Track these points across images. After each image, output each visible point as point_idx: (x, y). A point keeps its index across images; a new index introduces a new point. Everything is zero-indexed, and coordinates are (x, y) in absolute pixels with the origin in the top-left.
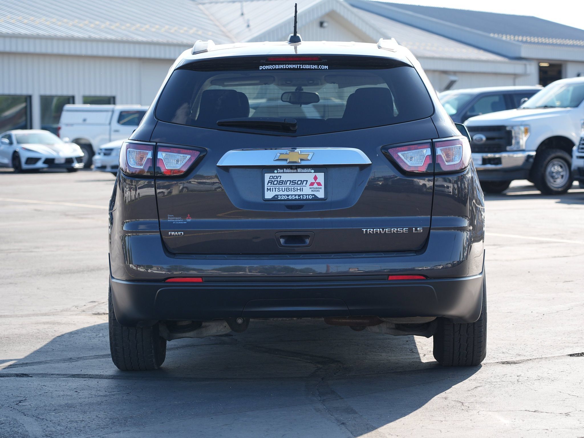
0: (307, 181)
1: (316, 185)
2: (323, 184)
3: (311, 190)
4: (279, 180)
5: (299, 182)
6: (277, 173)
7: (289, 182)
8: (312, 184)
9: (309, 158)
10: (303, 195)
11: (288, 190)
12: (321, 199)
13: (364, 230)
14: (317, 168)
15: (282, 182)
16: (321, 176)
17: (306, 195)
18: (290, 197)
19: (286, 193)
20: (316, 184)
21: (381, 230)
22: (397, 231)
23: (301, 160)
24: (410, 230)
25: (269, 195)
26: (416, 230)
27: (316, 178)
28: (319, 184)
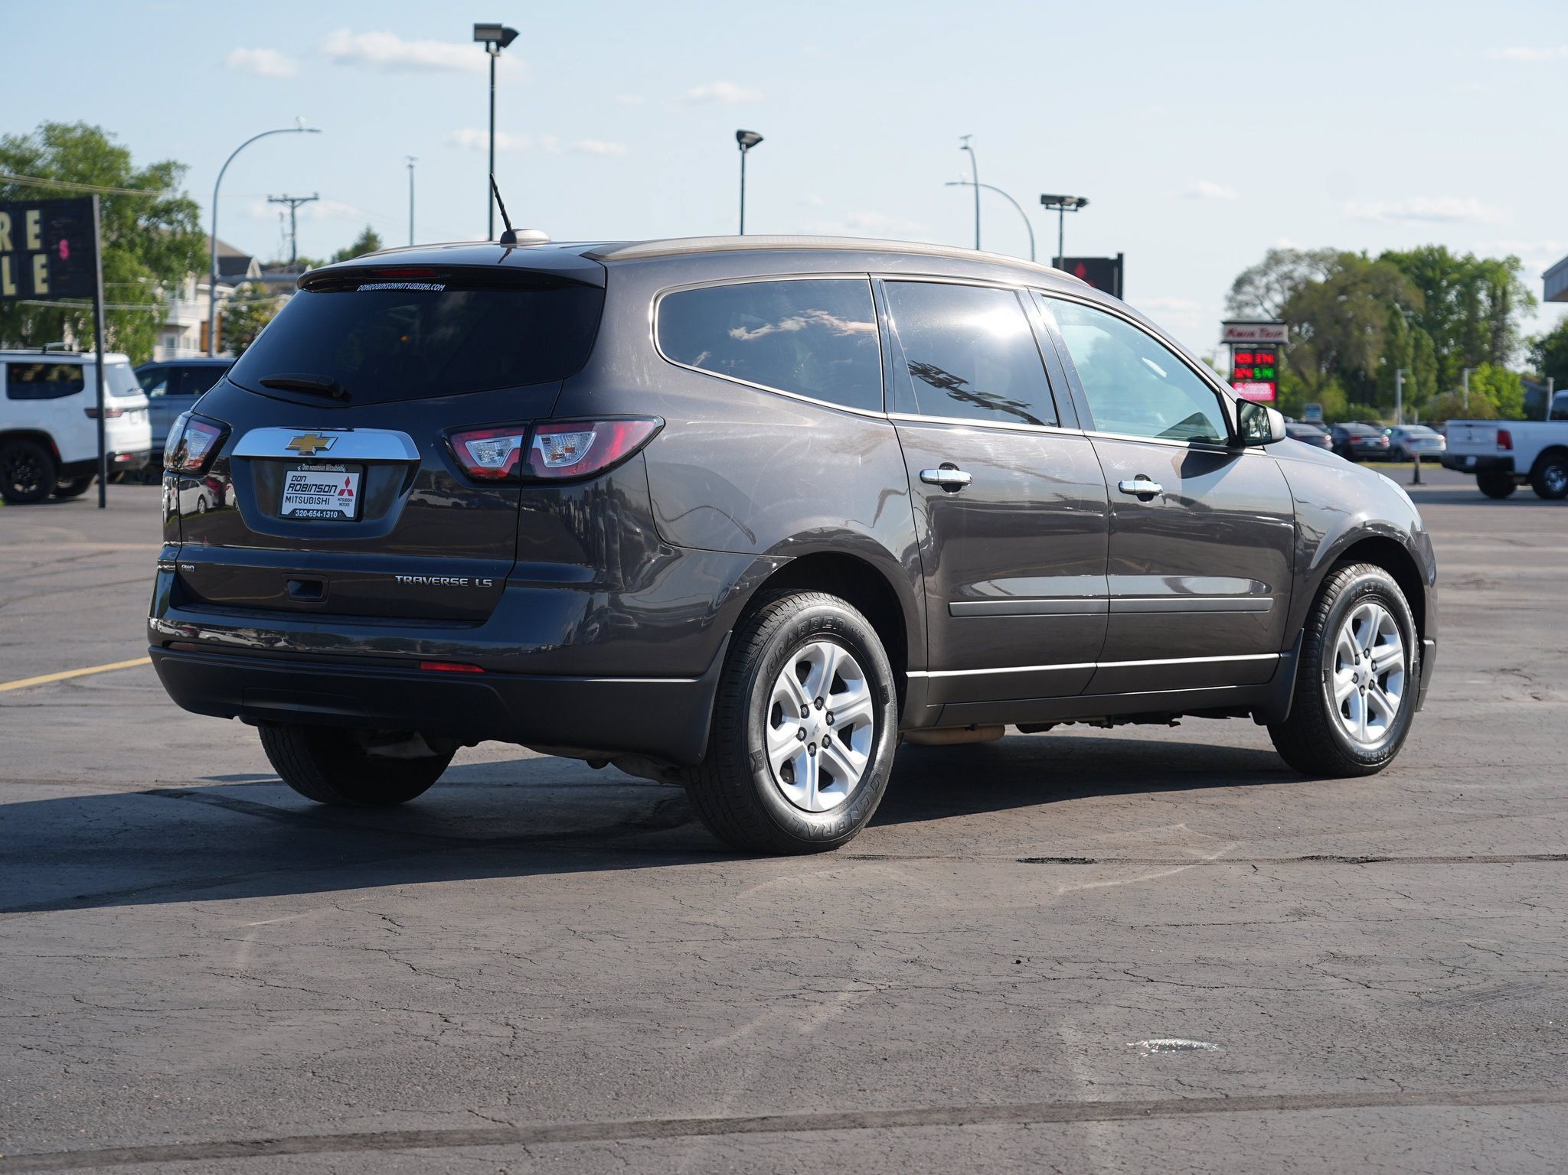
0: (336, 486)
1: (346, 495)
2: (355, 493)
3: (339, 502)
4: (302, 483)
5: (327, 488)
6: (302, 471)
7: (314, 487)
8: (342, 493)
9: (327, 446)
10: (327, 511)
11: (311, 501)
12: (349, 520)
13: (399, 577)
14: (349, 464)
15: (305, 488)
16: (355, 478)
17: (331, 511)
18: (310, 514)
19: (308, 506)
20: (346, 493)
21: (425, 578)
22: (449, 583)
23: (318, 449)
24: (471, 582)
25: (287, 508)
26: (481, 582)
27: (347, 482)
28: (350, 493)
